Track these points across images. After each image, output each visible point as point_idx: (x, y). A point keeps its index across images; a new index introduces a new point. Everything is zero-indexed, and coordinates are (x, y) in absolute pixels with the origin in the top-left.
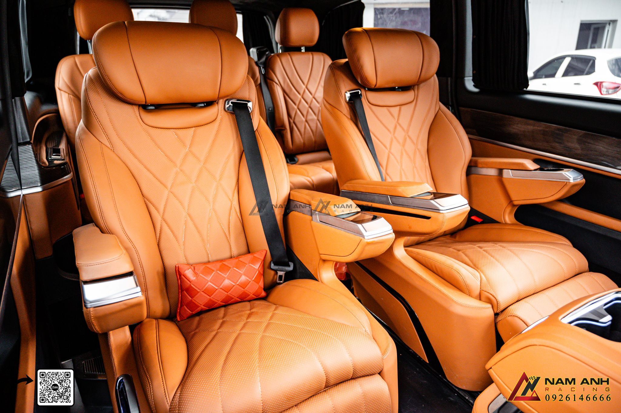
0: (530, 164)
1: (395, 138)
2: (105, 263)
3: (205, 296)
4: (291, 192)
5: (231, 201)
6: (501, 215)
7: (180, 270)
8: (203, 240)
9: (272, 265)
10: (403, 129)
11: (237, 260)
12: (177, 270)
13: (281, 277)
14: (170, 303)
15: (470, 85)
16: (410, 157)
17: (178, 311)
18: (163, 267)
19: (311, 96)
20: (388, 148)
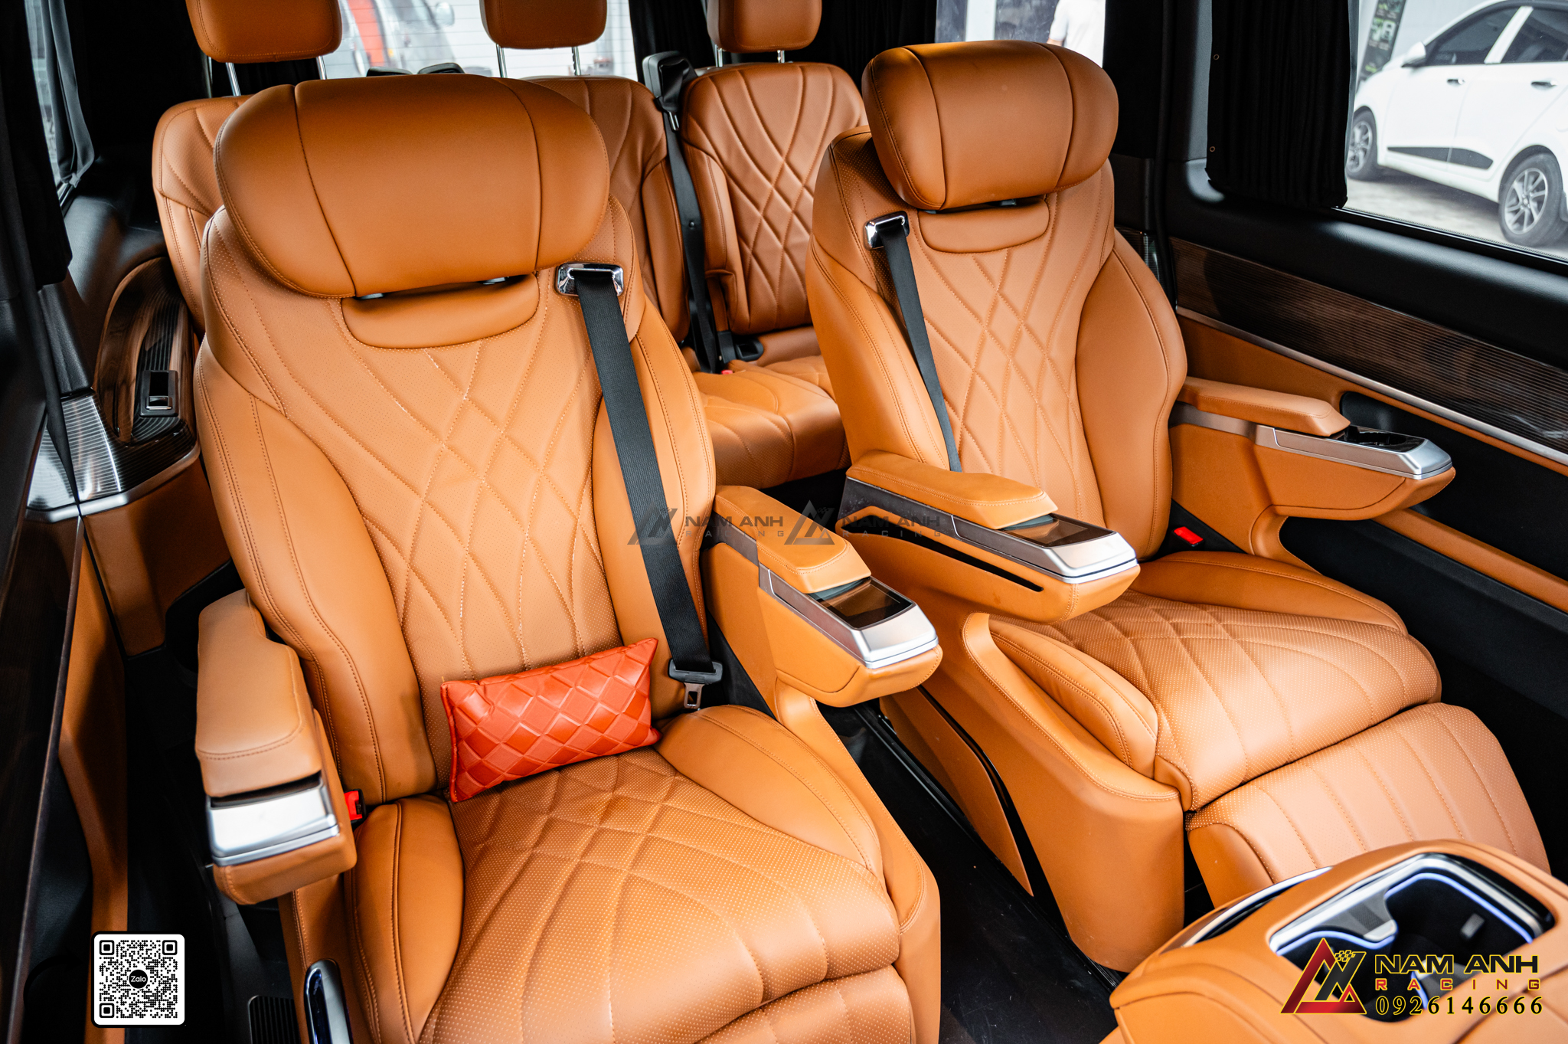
0: (1326, 418)
1: (992, 334)
2: (258, 753)
3: (512, 754)
4: (718, 496)
5: (574, 517)
6: (1248, 534)
7: (451, 697)
8: (507, 613)
9: (673, 667)
10: (1015, 311)
11: (587, 665)
12: (444, 696)
13: (693, 694)
14: (434, 760)
15: (1200, 183)
16: (1027, 382)
17: (453, 781)
18: (417, 684)
19: (799, 184)
20: (973, 361)
